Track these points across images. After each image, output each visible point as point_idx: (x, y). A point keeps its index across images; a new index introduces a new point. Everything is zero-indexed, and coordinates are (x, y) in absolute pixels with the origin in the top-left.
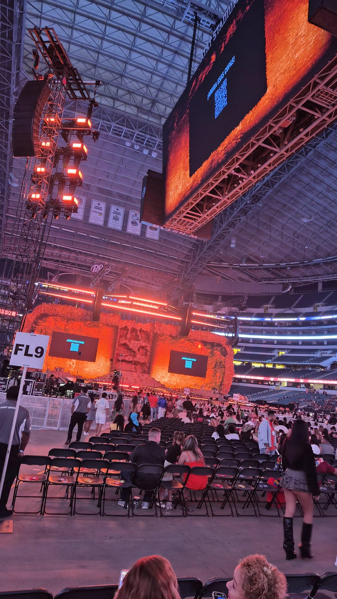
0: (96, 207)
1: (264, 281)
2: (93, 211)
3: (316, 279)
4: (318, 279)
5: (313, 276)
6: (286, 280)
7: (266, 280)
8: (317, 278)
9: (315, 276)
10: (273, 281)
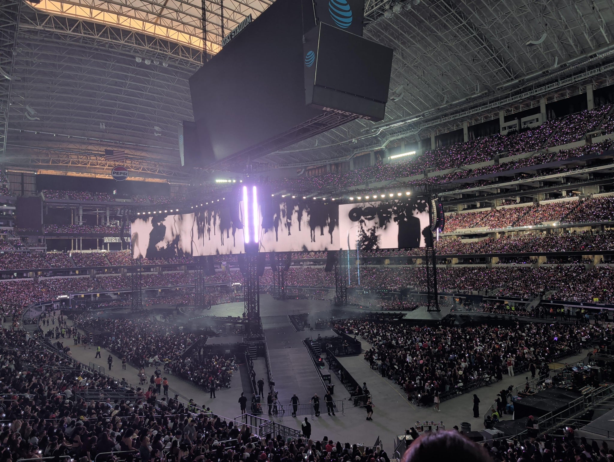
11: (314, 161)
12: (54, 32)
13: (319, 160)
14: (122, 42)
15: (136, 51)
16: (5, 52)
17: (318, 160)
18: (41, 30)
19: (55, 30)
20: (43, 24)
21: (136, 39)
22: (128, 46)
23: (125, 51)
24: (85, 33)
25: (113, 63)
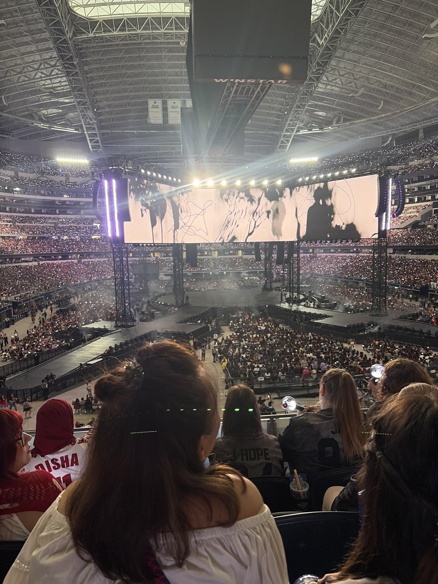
0: (173, 107)
1: (361, 137)
2: (171, 112)
3: (414, 127)
4: (416, 127)
5: (411, 123)
6: (384, 133)
7: (363, 136)
8: (416, 125)
9: (413, 123)
10: (370, 135)
11: (402, 126)
12: (103, 36)
13: (408, 124)
14: (163, 31)
15: (177, 37)
16: (70, 64)
17: (406, 125)
18: (93, 37)
19: (103, 34)
20: (94, 31)
21: (176, 23)
22: (169, 33)
23: (167, 39)
24: (129, 31)
25: (164, 54)
